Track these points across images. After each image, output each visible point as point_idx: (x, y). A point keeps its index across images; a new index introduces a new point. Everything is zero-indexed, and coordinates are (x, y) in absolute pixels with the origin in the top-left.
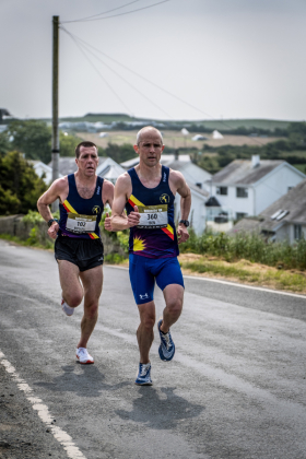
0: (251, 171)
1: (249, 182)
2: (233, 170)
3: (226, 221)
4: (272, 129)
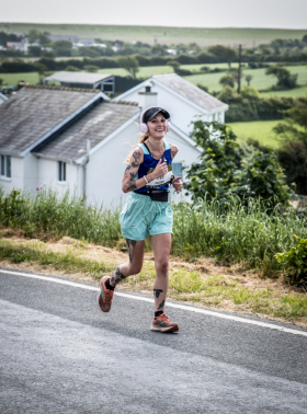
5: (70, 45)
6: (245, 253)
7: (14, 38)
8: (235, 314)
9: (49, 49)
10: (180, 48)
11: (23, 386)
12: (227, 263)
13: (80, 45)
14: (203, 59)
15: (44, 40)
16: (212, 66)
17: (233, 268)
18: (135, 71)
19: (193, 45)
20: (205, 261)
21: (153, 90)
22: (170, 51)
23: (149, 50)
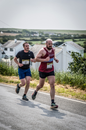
0: (14, 43)
1: (14, 47)
2: (9, 43)
3: (8, 58)
4: (17, 31)
5: (48, 34)
6: (77, 84)
7: (35, 33)
8: (71, 99)
9: (44, 36)
10: (74, 35)
11: (13, 116)
12: (73, 86)
13: (51, 34)
14: (80, 38)
15: (42, 34)
16: (82, 39)
17: (74, 87)
18: (64, 41)
19: (77, 34)
20: (68, 86)
21: (65, 45)
22: (72, 36)
23: (67, 36)
